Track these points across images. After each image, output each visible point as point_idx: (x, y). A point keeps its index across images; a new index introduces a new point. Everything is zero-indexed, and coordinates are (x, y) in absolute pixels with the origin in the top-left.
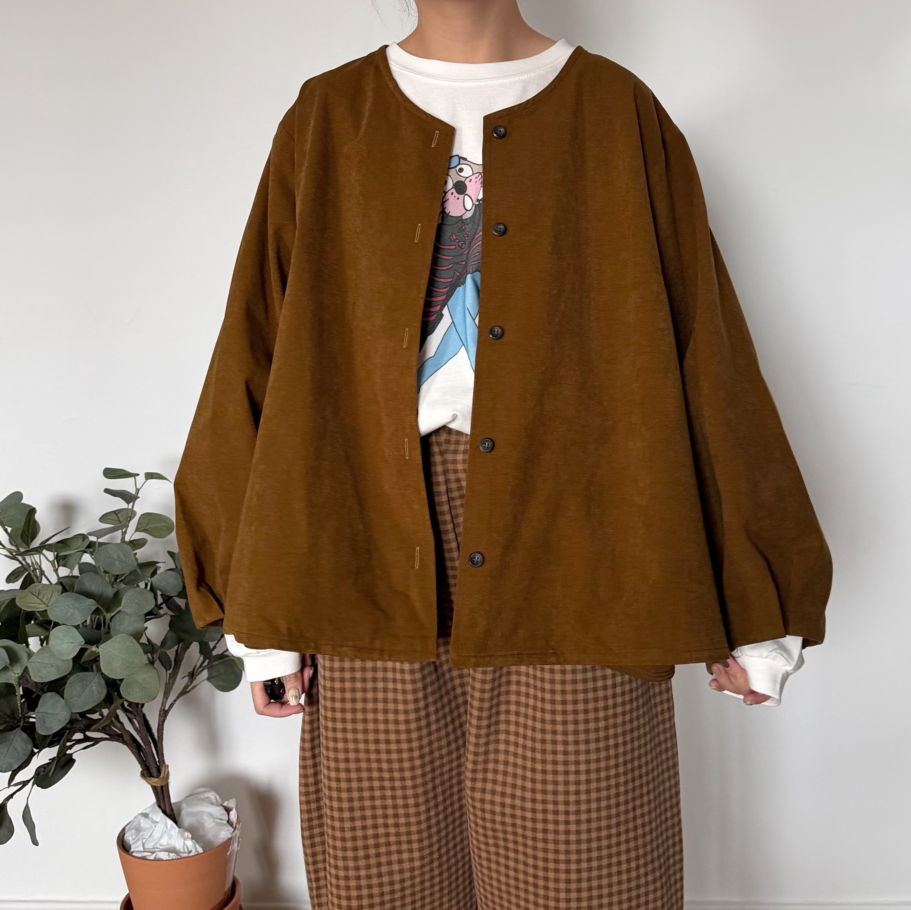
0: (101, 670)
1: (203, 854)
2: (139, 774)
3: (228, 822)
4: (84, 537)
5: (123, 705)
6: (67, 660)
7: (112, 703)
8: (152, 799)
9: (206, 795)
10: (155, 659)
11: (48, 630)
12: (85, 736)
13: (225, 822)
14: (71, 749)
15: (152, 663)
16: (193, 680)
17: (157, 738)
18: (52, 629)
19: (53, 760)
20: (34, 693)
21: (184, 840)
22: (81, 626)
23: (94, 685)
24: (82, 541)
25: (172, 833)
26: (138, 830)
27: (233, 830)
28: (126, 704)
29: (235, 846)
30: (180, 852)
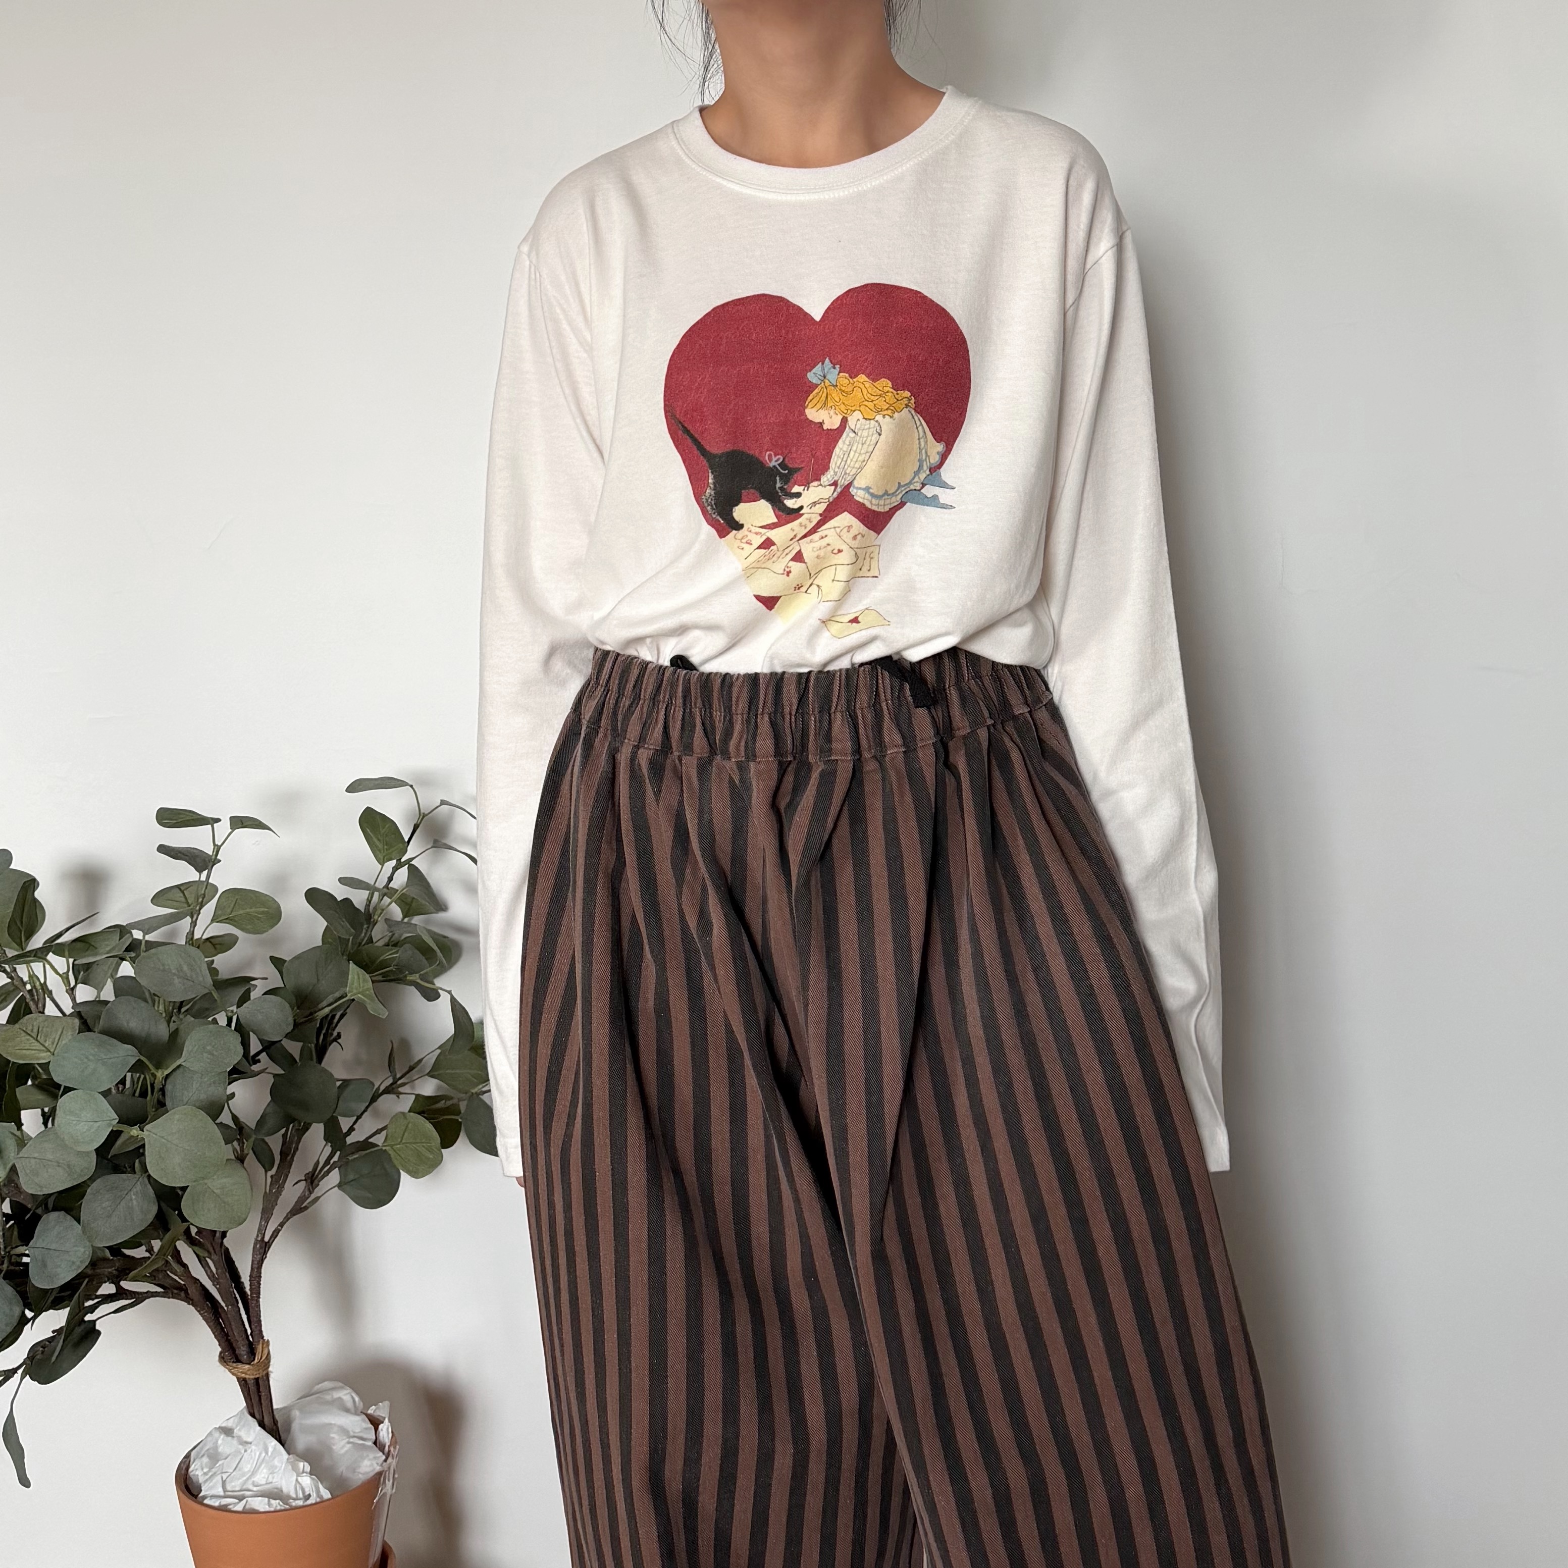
0: (147, 1171)
1: (332, 1501)
2: (217, 1358)
3: (375, 1443)
4: (122, 930)
5: (187, 1232)
6: (88, 1153)
7: (166, 1229)
8: (241, 1403)
9: (336, 1395)
10: (246, 1152)
11: (55, 1097)
12: (119, 1288)
13: (370, 1443)
14: (92, 1313)
15: (241, 1159)
16: (314, 1189)
17: (249, 1293)
18: (61, 1096)
19: (58, 1332)
20: (29, 1210)
21: (298, 1476)
22: (114, 1091)
23: (134, 1197)
24: (118, 938)
25: (276, 1462)
26: (214, 1457)
27: (384, 1457)
28: (194, 1231)
29: (388, 1488)
30: (289, 1497)
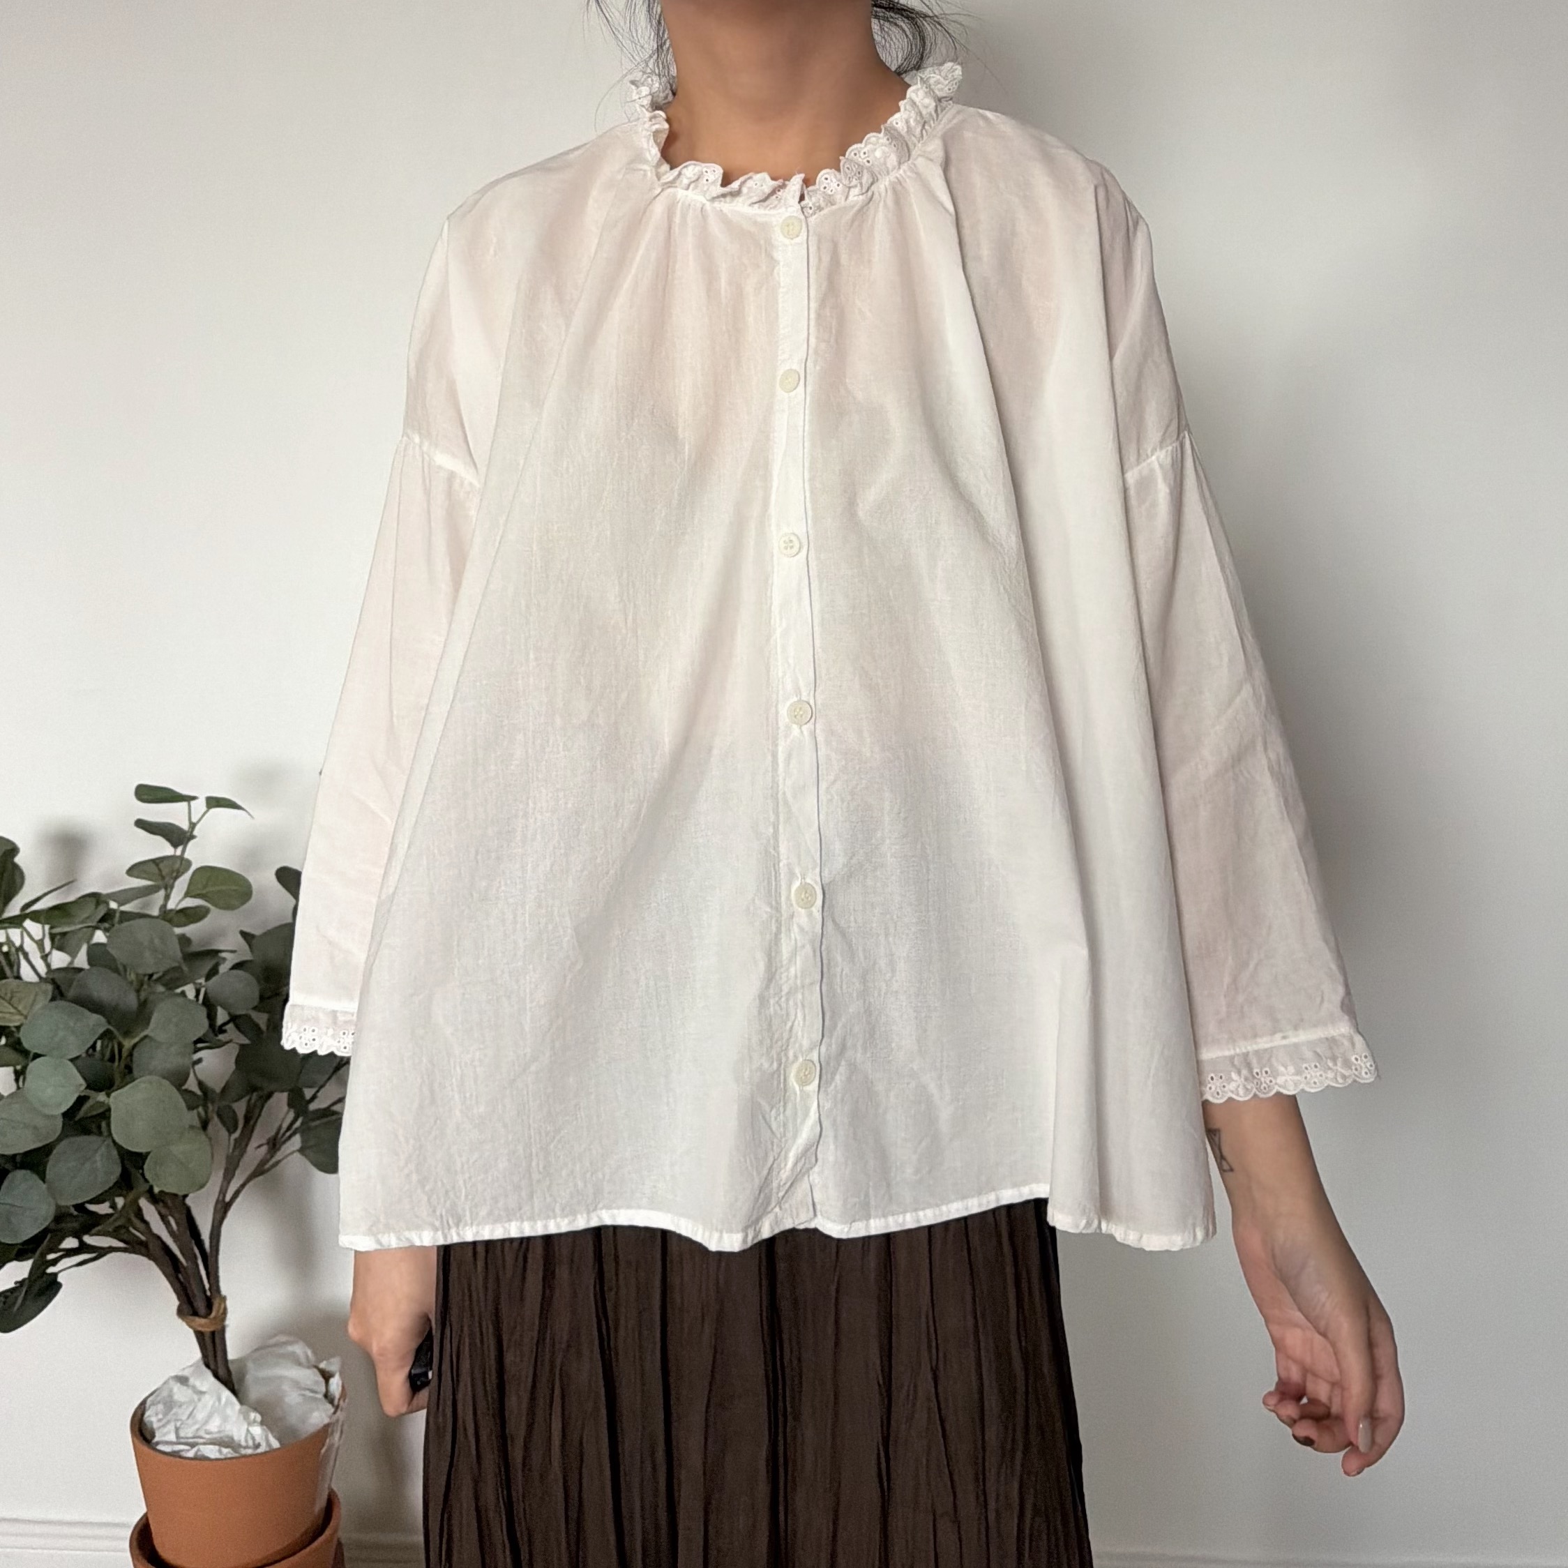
0: (112, 1134)
1: (281, 1450)
2: (175, 1311)
3: (326, 1396)
4: (96, 898)
5: (150, 1190)
6: (54, 1117)
7: (130, 1187)
8: (197, 1354)
9: (290, 1348)
10: (210, 1117)
11: (27, 1061)
12: (82, 1243)
13: (320, 1396)
14: (54, 1266)
15: (205, 1124)
16: (275, 1152)
17: (208, 1250)
18: (32, 1060)
19: (21, 1284)
21: (249, 1425)
22: (83, 1058)
23: (98, 1159)
24: (95, 906)
25: (229, 1411)
26: (170, 1404)
27: (332, 1410)
28: (157, 1191)
29: (335, 1440)
30: (240, 1446)
